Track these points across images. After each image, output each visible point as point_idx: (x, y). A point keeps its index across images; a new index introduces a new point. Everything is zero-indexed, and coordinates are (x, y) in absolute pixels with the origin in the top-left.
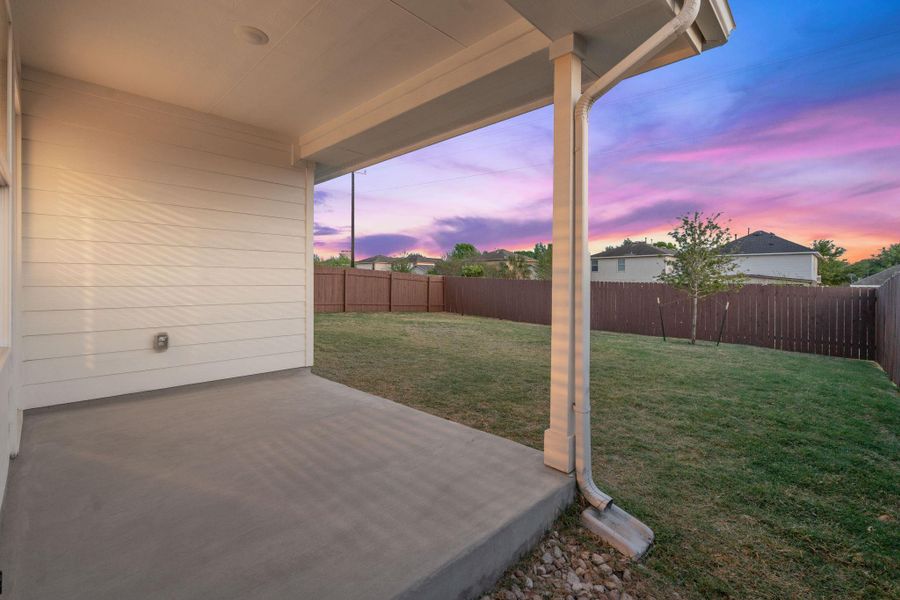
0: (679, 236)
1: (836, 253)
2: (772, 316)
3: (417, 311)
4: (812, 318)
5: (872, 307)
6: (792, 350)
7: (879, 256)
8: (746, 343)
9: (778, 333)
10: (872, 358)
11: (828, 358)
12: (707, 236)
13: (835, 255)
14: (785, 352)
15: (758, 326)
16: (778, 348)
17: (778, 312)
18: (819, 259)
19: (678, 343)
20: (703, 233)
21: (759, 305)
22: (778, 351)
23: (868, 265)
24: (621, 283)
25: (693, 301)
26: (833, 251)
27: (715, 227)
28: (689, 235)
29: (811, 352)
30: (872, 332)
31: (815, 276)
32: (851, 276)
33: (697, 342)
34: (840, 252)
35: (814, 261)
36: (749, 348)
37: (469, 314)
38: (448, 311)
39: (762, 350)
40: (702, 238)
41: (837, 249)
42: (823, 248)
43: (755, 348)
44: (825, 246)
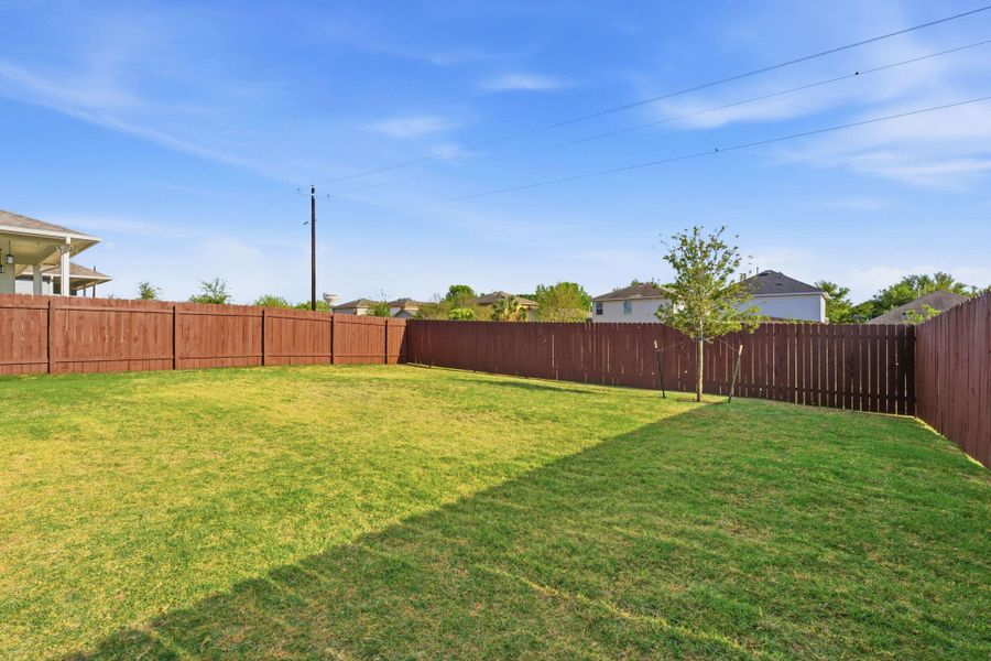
0: (678, 261)
1: (840, 293)
2: (792, 363)
4: (840, 365)
5: (911, 349)
6: (817, 405)
7: (880, 297)
8: (763, 396)
9: (800, 383)
10: (911, 412)
11: (861, 414)
12: (710, 259)
13: (839, 296)
14: (808, 408)
15: (776, 375)
16: (800, 402)
17: (799, 357)
18: (826, 300)
19: (680, 399)
20: (705, 254)
21: (777, 350)
22: (800, 406)
23: (872, 306)
24: (614, 324)
25: (698, 345)
26: (837, 291)
28: (689, 258)
29: (839, 406)
31: (824, 319)
33: (705, 397)
34: (843, 292)
35: (823, 302)
36: (768, 403)
37: (438, 366)
38: (413, 362)
39: (782, 405)
40: (706, 262)
41: (840, 289)
42: (827, 288)
43: (774, 404)
44: (829, 286)
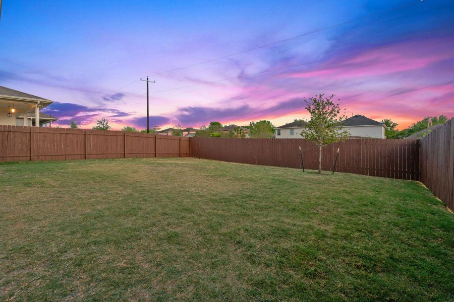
0: (311, 110)
1: (393, 126)
2: (363, 156)
3: (173, 157)
4: (385, 157)
5: (418, 150)
6: (374, 176)
7: (412, 127)
8: (350, 172)
9: (367, 166)
10: (417, 179)
11: (394, 180)
12: (326, 109)
14: (370, 177)
15: (356, 162)
16: (367, 174)
17: (367, 153)
18: (385, 129)
19: (311, 173)
21: (356, 150)
22: (367, 176)
23: (407, 131)
24: (283, 139)
25: (319, 148)
26: (392, 125)
27: (331, 104)
28: (317, 109)
29: (384, 176)
30: (417, 164)
31: (383, 137)
32: (400, 136)
33: (322, 172)
34: (395, 125)
35: (383, 129)
36: (351, 174)
37: (204, 158)
38: (192, 156)
39: (358, 176)
40: (324, 111)
41: (393, 124)
42: (387, 123)
43: (354, 175)
44: (388, 122)
